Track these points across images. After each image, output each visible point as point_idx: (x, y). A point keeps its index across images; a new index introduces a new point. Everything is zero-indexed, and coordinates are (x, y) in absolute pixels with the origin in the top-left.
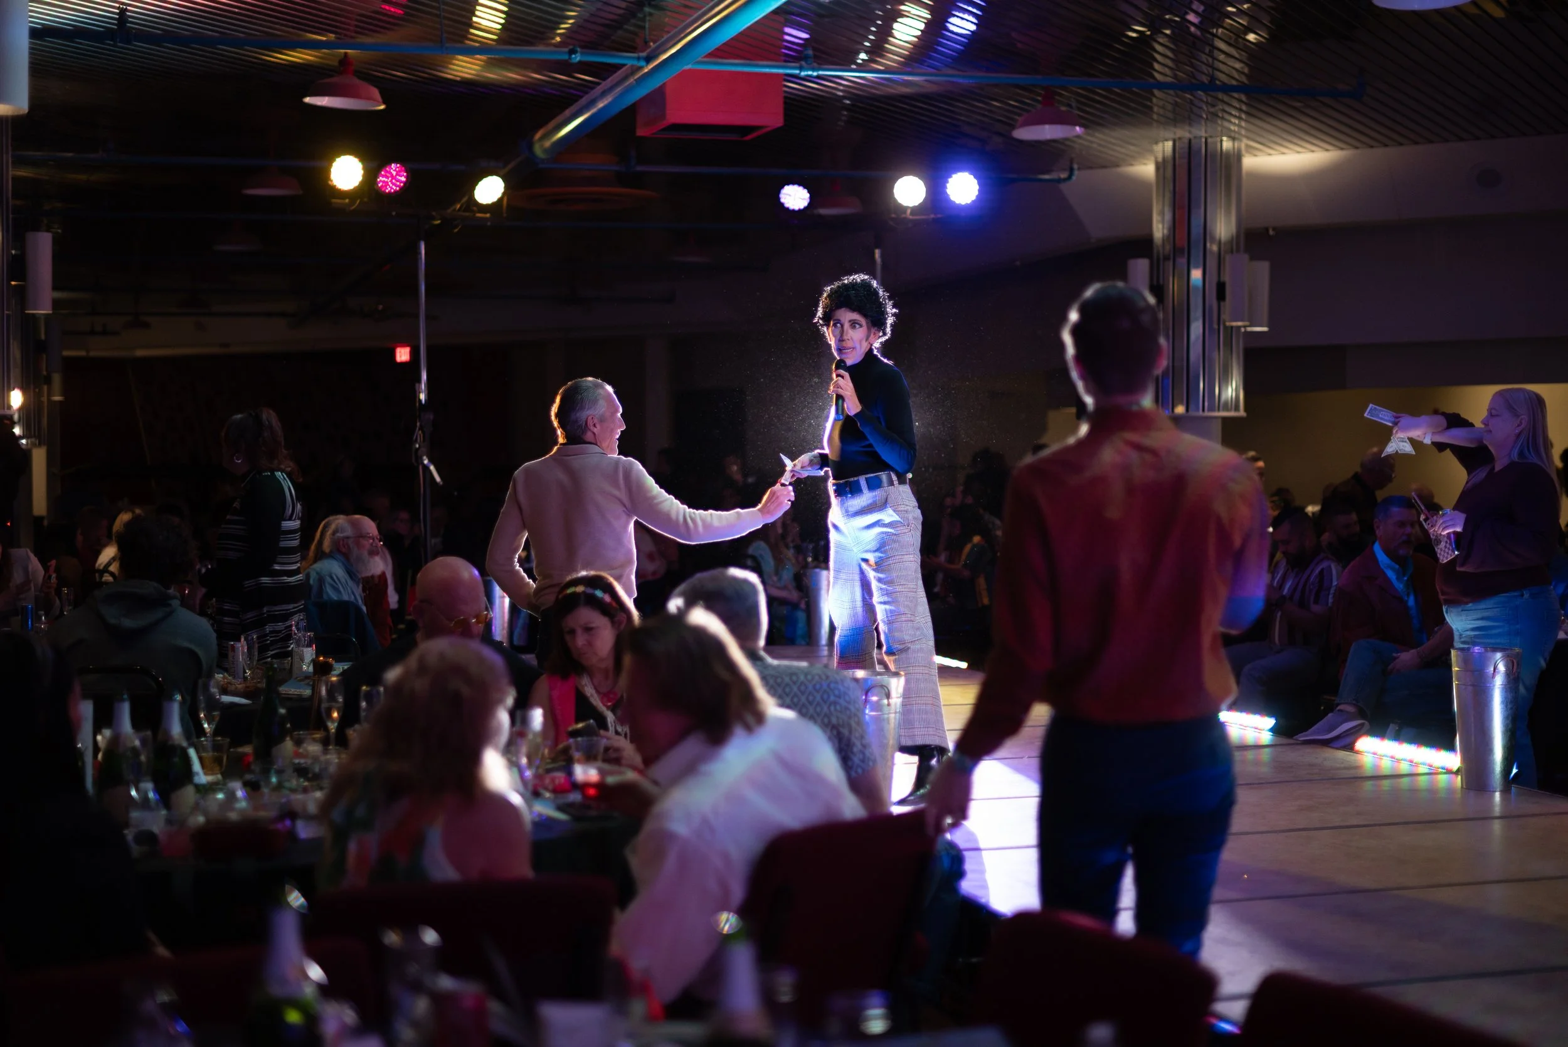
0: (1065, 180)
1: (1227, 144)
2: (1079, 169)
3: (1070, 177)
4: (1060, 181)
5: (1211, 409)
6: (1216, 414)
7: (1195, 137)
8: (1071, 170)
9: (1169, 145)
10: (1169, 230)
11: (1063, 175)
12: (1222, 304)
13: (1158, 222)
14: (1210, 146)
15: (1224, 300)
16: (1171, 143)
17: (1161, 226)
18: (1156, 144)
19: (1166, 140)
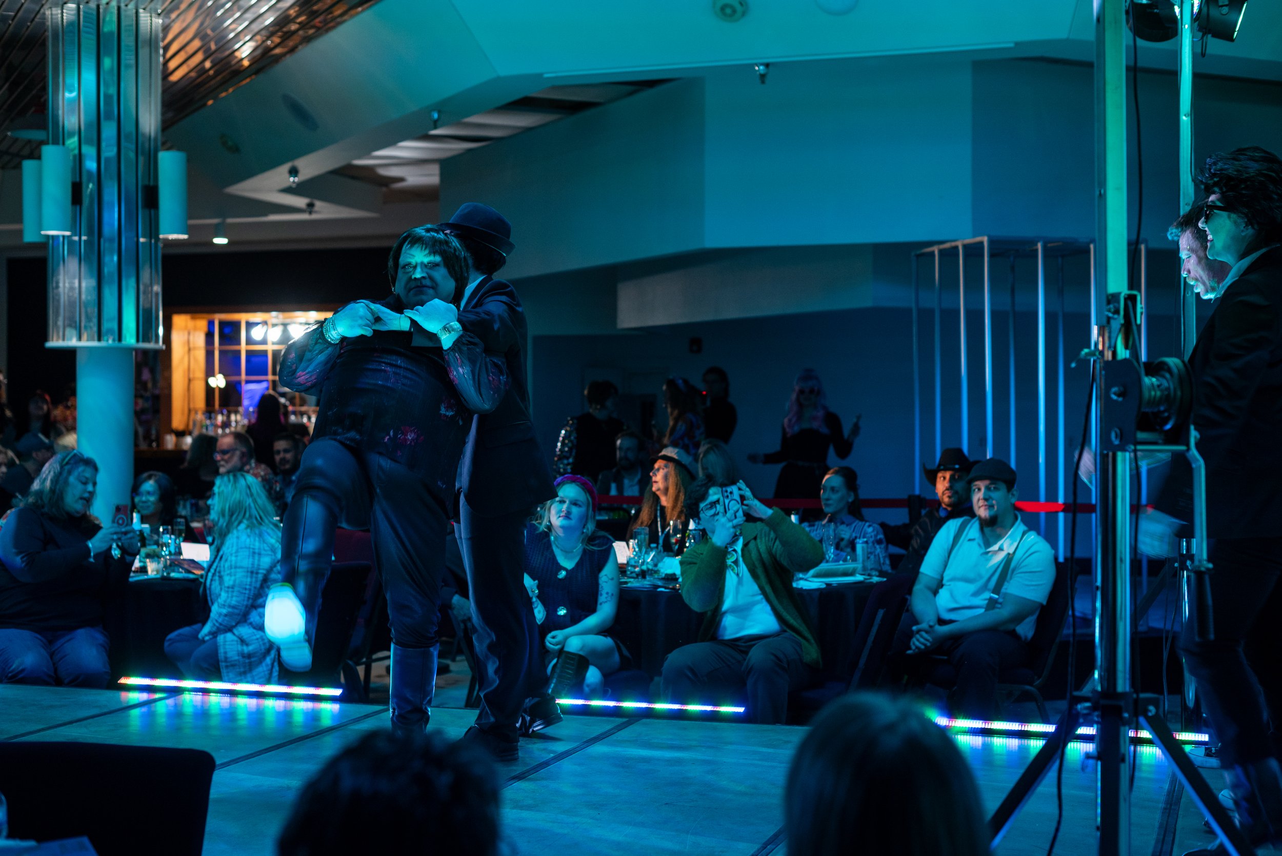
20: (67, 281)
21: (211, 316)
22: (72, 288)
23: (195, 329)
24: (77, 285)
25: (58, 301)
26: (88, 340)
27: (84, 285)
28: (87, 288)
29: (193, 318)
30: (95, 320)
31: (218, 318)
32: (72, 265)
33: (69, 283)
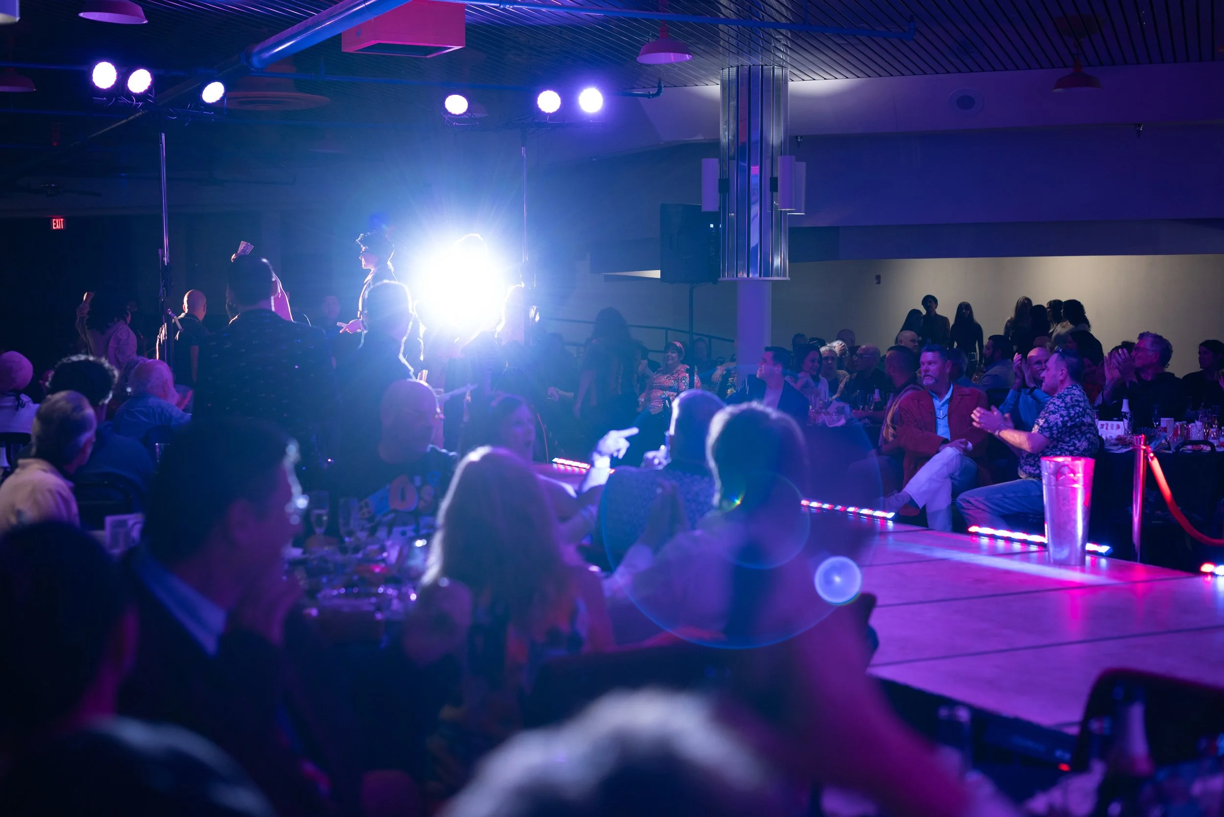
0: (653, 95)
1: (778, 71)
2: (665, 87)
3: (658, 94)
4: (649, 96)
5: (767, 275)
6: (770, 278)
7: (754, 65)
8: (660, 88)
9: (734, 70)
10: (734, 137)
11: (653, 91)
12: (774, 194)
13: (724, 130)
14: (765, 72)
15: (777, 191)
16: (735, 69)
17: (727, 133)
18: (723, 69)
19: (732, 67)
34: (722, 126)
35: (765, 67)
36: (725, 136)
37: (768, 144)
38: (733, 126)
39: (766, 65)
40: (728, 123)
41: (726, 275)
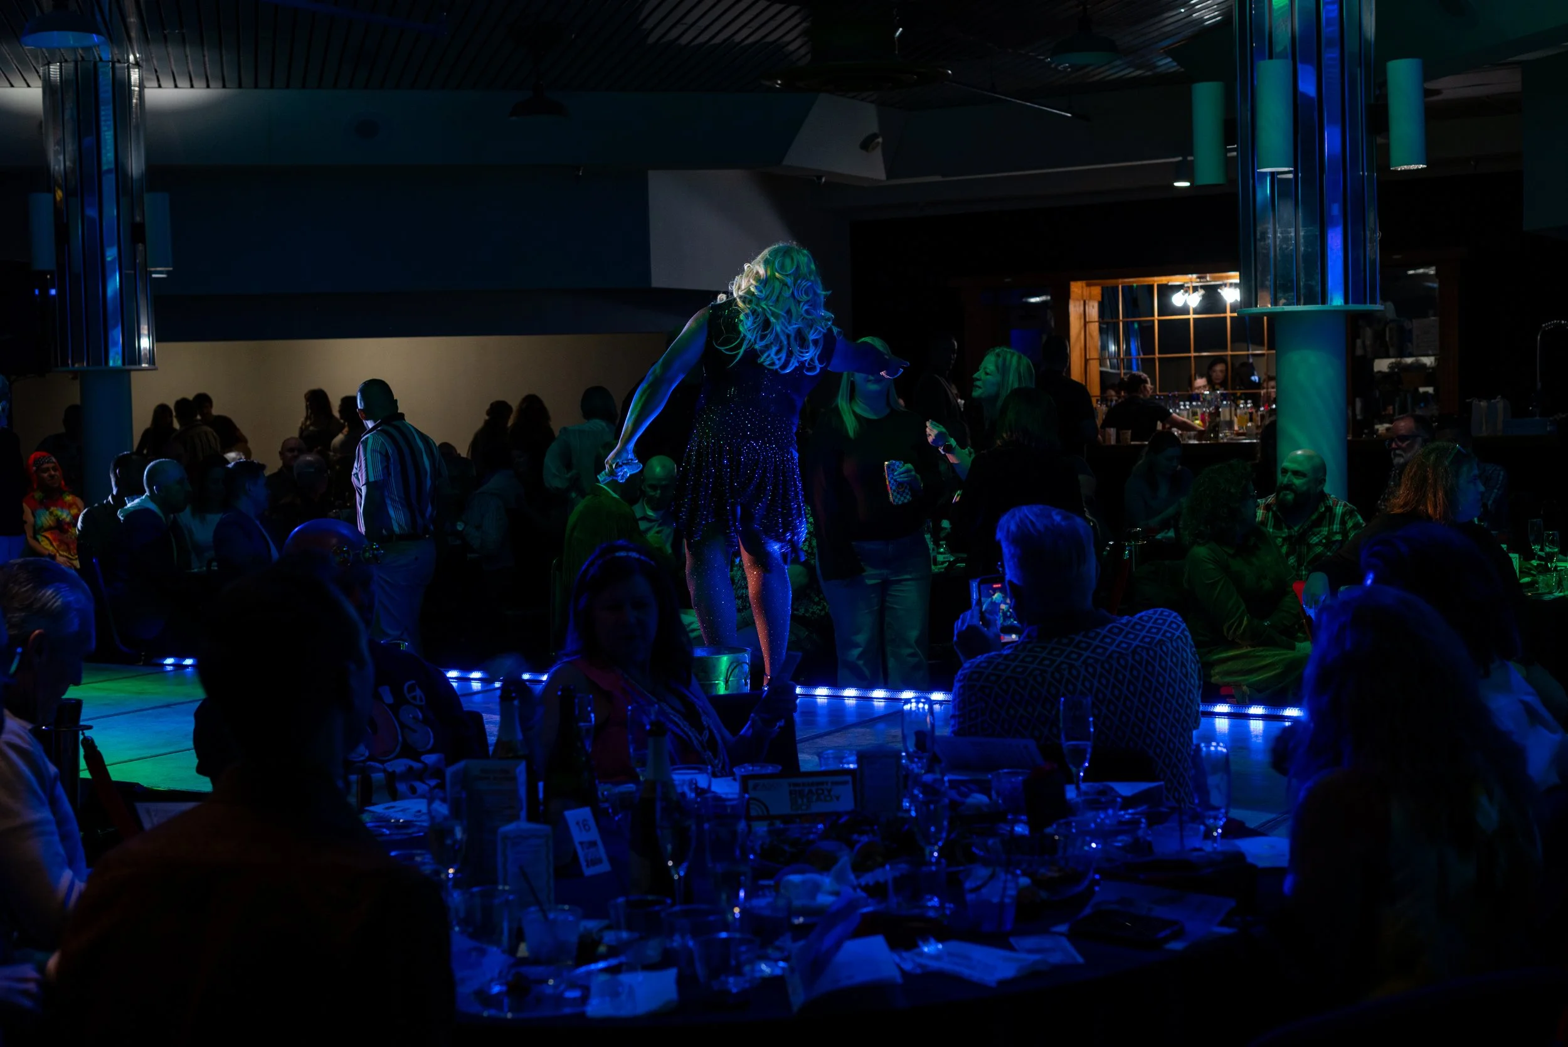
1: (134, 72)
5: (132, 362)
6: (136, 367)
10: (74, 163)
13: (57, 153)
14: (118, 72)
15: (144, 242)
16: (71, 65)
17: (61, 158)
18: (49, 64)
19: (66, 61)
20: (1279, 230)
21: (1111, 282)
22: (1285, 239)
23: (1091, 298)
24: (1293, 234)
25: (1267, 255)
26: (1305, 304)
27: (1302, 234)
28: (1304, 237)
29: (1088, 285)
30: (1319, 277)
31: (1121, 283)
32: (1286, 210)
33: (1281, 233)
34: (52, 149)
35: (117, 65)
36: (59, 161)
37: (125, 174)
38: (70, 147)
39: (119, 61)
40: (61, 143)
41: (70, 362)
